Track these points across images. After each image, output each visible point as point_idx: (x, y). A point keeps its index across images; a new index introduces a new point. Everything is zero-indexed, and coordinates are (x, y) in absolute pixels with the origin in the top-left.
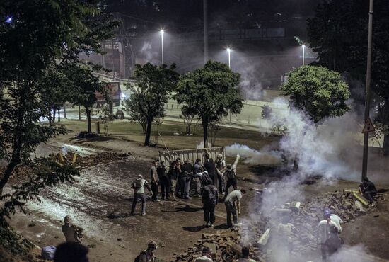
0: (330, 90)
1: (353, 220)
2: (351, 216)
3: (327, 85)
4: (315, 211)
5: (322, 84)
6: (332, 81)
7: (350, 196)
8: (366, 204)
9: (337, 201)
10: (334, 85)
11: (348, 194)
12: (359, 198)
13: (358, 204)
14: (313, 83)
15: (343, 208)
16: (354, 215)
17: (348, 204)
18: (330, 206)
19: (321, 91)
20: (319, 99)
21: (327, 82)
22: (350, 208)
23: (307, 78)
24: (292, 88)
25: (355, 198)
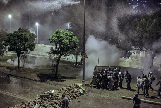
0: (69, 40)
1: (78, 97)
2: (77, 95)
3: (68, 38)
4: (61, 94)
5: (66, 38)
6: (70, 36)
7: (77, 87)
8: (84, 90)
9: (71, 89)
10: (71, 38)
11: (77, 86)
12: (81, 87)
13: (81, 90)
14: (62, 37)
15: (74, 92)
16: (78, 95)
17: (76, 90)
18: (67, 92)
19: (65, 41)
20: (64, 44)
21: (68, 37)
22: (77, 92)
23: (59, 35)
24: (52, 39)
25: (79, 87)
